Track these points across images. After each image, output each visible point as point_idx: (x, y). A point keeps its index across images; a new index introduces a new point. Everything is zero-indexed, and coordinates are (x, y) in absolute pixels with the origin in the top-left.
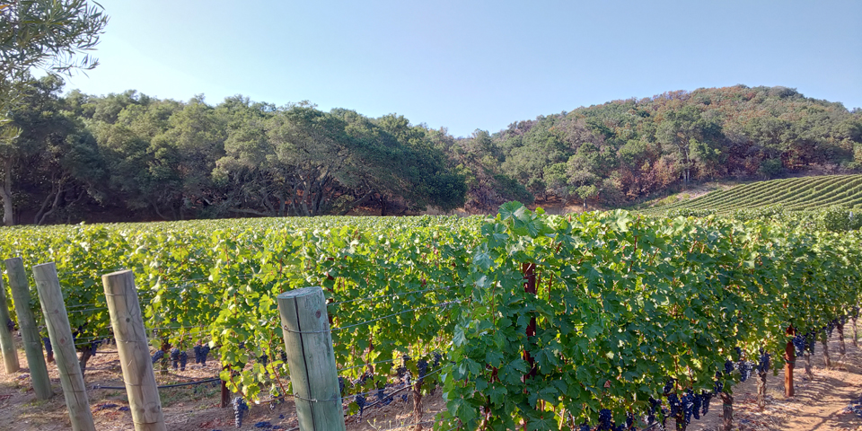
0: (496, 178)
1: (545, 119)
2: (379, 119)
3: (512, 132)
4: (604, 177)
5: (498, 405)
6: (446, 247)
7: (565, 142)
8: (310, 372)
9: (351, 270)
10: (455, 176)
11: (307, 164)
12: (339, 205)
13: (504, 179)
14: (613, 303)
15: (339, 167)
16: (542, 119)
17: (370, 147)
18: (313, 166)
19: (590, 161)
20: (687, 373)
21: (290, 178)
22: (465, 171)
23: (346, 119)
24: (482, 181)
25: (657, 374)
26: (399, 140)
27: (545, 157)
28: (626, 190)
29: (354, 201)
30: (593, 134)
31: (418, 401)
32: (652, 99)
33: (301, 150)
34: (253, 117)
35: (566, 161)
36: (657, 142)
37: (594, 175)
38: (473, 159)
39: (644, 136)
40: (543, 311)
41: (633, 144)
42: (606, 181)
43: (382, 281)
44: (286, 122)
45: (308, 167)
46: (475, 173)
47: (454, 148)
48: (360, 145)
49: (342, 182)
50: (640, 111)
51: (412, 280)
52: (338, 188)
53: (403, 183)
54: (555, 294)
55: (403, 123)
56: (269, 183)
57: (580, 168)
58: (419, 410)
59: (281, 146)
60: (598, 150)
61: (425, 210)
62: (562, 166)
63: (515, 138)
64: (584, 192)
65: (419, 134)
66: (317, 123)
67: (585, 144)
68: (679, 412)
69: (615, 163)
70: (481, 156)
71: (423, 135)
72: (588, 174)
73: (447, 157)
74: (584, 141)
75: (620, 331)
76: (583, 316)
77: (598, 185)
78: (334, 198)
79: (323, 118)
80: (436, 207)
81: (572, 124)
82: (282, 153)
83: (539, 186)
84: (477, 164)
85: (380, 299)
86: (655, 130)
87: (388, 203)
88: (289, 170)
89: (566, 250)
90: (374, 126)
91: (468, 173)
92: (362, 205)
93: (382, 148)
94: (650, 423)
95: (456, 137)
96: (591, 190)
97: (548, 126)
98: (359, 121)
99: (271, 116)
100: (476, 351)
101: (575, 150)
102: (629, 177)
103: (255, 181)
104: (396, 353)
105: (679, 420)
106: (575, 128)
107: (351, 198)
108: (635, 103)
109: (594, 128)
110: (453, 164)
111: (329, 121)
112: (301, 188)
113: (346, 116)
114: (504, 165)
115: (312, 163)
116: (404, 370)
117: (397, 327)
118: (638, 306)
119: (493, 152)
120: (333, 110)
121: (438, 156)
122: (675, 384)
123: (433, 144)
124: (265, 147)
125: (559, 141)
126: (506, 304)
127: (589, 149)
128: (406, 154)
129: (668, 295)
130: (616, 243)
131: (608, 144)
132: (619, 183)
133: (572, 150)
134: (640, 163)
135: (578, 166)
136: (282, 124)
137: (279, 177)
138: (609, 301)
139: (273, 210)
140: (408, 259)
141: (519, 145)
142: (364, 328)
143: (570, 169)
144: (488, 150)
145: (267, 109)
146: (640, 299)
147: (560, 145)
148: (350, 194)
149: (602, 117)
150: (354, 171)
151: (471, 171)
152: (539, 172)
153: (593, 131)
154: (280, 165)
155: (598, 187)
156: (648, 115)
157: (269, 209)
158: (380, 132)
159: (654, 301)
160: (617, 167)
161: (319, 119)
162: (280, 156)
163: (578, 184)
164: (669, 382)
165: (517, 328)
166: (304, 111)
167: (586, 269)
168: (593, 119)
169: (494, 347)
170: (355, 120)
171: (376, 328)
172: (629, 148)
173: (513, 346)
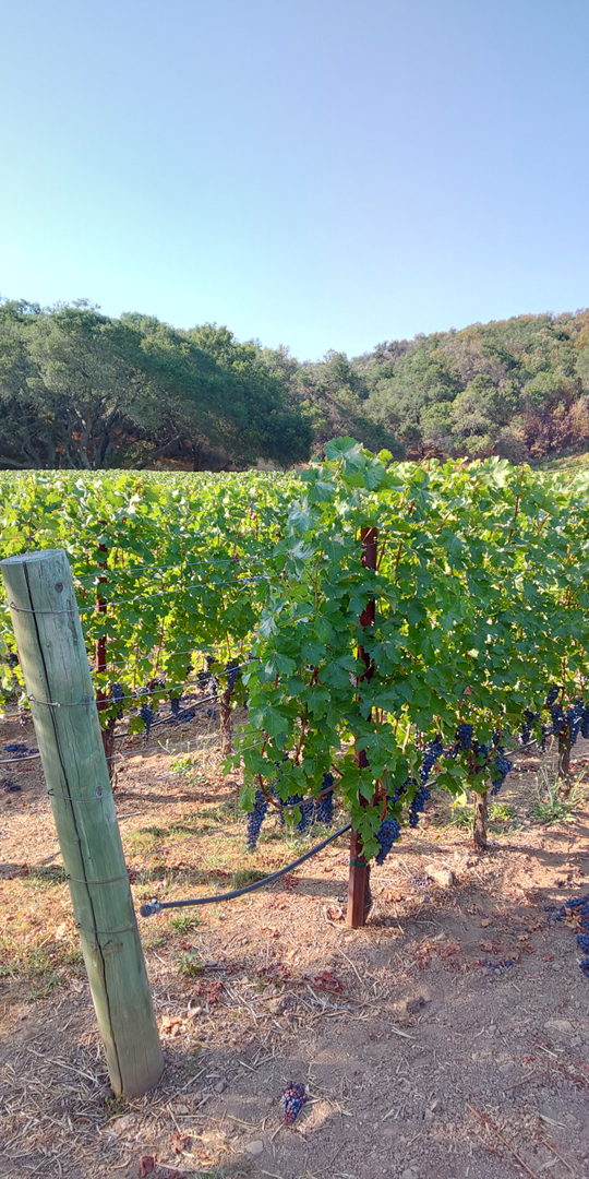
0: (355, 422)
1: (426, 339)
2: (191, 331)
3: (380, 356)
4: (503, 424)
5: (318, 716)
6: (269, 510)
7: (452, 373)
8: (48, 666)
9: (133, 538)
10: (298, 417)
11: (87, 395)
12: (134, 456)
13: (366, 424)
14: (481, 583)
15: (133, 400)
16: (421, 338)
17: (178, 371)
18: (95, 397)
19: (485, 401)
20: (576, 680)
21: (62, 414)
22: (313, 410)
23: (142, 329)
24: (335, 426)
25: (536, 679)
26: (218, 362)
27: (423, 393)
28: (530, 443)
29: (155, 449)
30: (491, 362)
31: (226, 716)
32: (574, 315)
33: (78, 373)
34: (7, 323)
35: (452, 399)
36: (576, 376)
37: (488, 422)
38: (323, 393)
39: (560, 367)
40: (384, 592)
41: (545, 379)
42: (504, 430)
43: (175, 556)
44: (56, 330)
45: (87, 399)
46: (326, 414)
47: (297, 377)
48: (162, 369)
49: (139, 422)
50: (557, 332)
51: (220, 555)
52: (131, 430)
53: (224, 425)
54: (403, 570)
55: (225, 338)
56: (31, 421)
57: (470, 410)
58: (227, 728)
59: (49, 367)
60: (496, 385)
61: (255, 464)
62: (446, 407)
63: (384, 365)
64: (474, 444)
65: (248, 354)
66: (99, 333)
67: (480, 375)
68: (564, 728)
69: (517, 404)
70: (335, 390)
71: (253, 355)
72: (481, 420)
73: (287, 390)
74: (478, 372)
75: (490, 622)
76: (438, 600)
77: (495, 434)
78: (126, 445)
79: (109, 327)
80: (271, 462)
81: (463, 347)
82: (49, 378)
83: (414, 435)
84: (329, 400)
85: (174, 579)
86: (575, 360)
87: (203, 454)
88: (60, 401)
89: (419, 511)
90: (184, 341)
91: (317, 414)
92: (166, 456)
93: (195, 373)
94: (524, 743)
95: (301, 360)
96: (483, 442)
97: (431, 348)
98: (161, 333)
99: (32, 322)
100: (288, 644)
101: (465, 385)
102: (536, 425)
103: (10, 417)
104: (195, 655)
105: (562, 739)
106: (467, 353)
107: (150, 446)
108: (550, 319)
109: (492, 354)
110: (296, 399)
111: (118, 331)
112: (79, 428)
113: (143, 324)
114: (367, 404)
115: (94, 392)
116: (208, 675)
117: (197, 617)
118: (515, 589)
119: (352, 384)
120: (125, 315)
121: (275, 388)
122: (560, 694)
123: (267, 370)
124: (25, 367)
125: (444, 371)
126: (333, 583)
127: (486, 384)
128: (229, 383)
129: (556, 576)
130: (489, 503)
131: (511, 377)
132: (522, 434)
133: (461, 385)
134: (552, 405)
135: (466, 409)
136: (48, 333)
137: (46, 413)
138: (476, 581)
139: (38, 460)
140: (215, 526)
141: (389, 375)
142: (152, 620)
143: (457, 411)
144: (345, 380)
145: (28, 311)
146: (518, 580)
147: (445, 378)
148: (149, 440)
149: (504, 338)
150: (155, 406)
151: (320, 411)
152: (414, 414)
153: (491, 358)
154: (47, 394)
155: (493, 438)
156: (567, 338)
157: (33, 459)
158: (192, 350)
159: (538, 583)
160: (520, 411)
161: (103, 328)
162: (47, 382)
163: (466, 433)
164: (553, 691)
165: (347, 615)
166: (81, 315)
167: (446, 536)
168: (492, 341)
169: (314, 639)
170: (155, 331)
171: (169, 619)
172: (540, 384)
173: (341, 639)
